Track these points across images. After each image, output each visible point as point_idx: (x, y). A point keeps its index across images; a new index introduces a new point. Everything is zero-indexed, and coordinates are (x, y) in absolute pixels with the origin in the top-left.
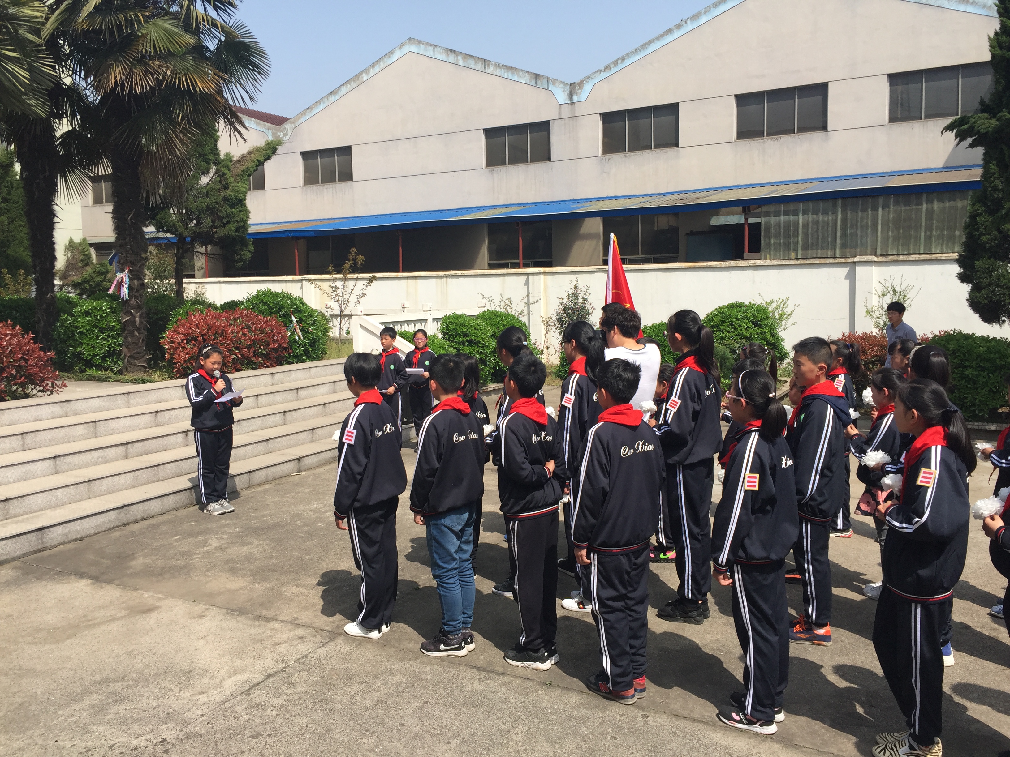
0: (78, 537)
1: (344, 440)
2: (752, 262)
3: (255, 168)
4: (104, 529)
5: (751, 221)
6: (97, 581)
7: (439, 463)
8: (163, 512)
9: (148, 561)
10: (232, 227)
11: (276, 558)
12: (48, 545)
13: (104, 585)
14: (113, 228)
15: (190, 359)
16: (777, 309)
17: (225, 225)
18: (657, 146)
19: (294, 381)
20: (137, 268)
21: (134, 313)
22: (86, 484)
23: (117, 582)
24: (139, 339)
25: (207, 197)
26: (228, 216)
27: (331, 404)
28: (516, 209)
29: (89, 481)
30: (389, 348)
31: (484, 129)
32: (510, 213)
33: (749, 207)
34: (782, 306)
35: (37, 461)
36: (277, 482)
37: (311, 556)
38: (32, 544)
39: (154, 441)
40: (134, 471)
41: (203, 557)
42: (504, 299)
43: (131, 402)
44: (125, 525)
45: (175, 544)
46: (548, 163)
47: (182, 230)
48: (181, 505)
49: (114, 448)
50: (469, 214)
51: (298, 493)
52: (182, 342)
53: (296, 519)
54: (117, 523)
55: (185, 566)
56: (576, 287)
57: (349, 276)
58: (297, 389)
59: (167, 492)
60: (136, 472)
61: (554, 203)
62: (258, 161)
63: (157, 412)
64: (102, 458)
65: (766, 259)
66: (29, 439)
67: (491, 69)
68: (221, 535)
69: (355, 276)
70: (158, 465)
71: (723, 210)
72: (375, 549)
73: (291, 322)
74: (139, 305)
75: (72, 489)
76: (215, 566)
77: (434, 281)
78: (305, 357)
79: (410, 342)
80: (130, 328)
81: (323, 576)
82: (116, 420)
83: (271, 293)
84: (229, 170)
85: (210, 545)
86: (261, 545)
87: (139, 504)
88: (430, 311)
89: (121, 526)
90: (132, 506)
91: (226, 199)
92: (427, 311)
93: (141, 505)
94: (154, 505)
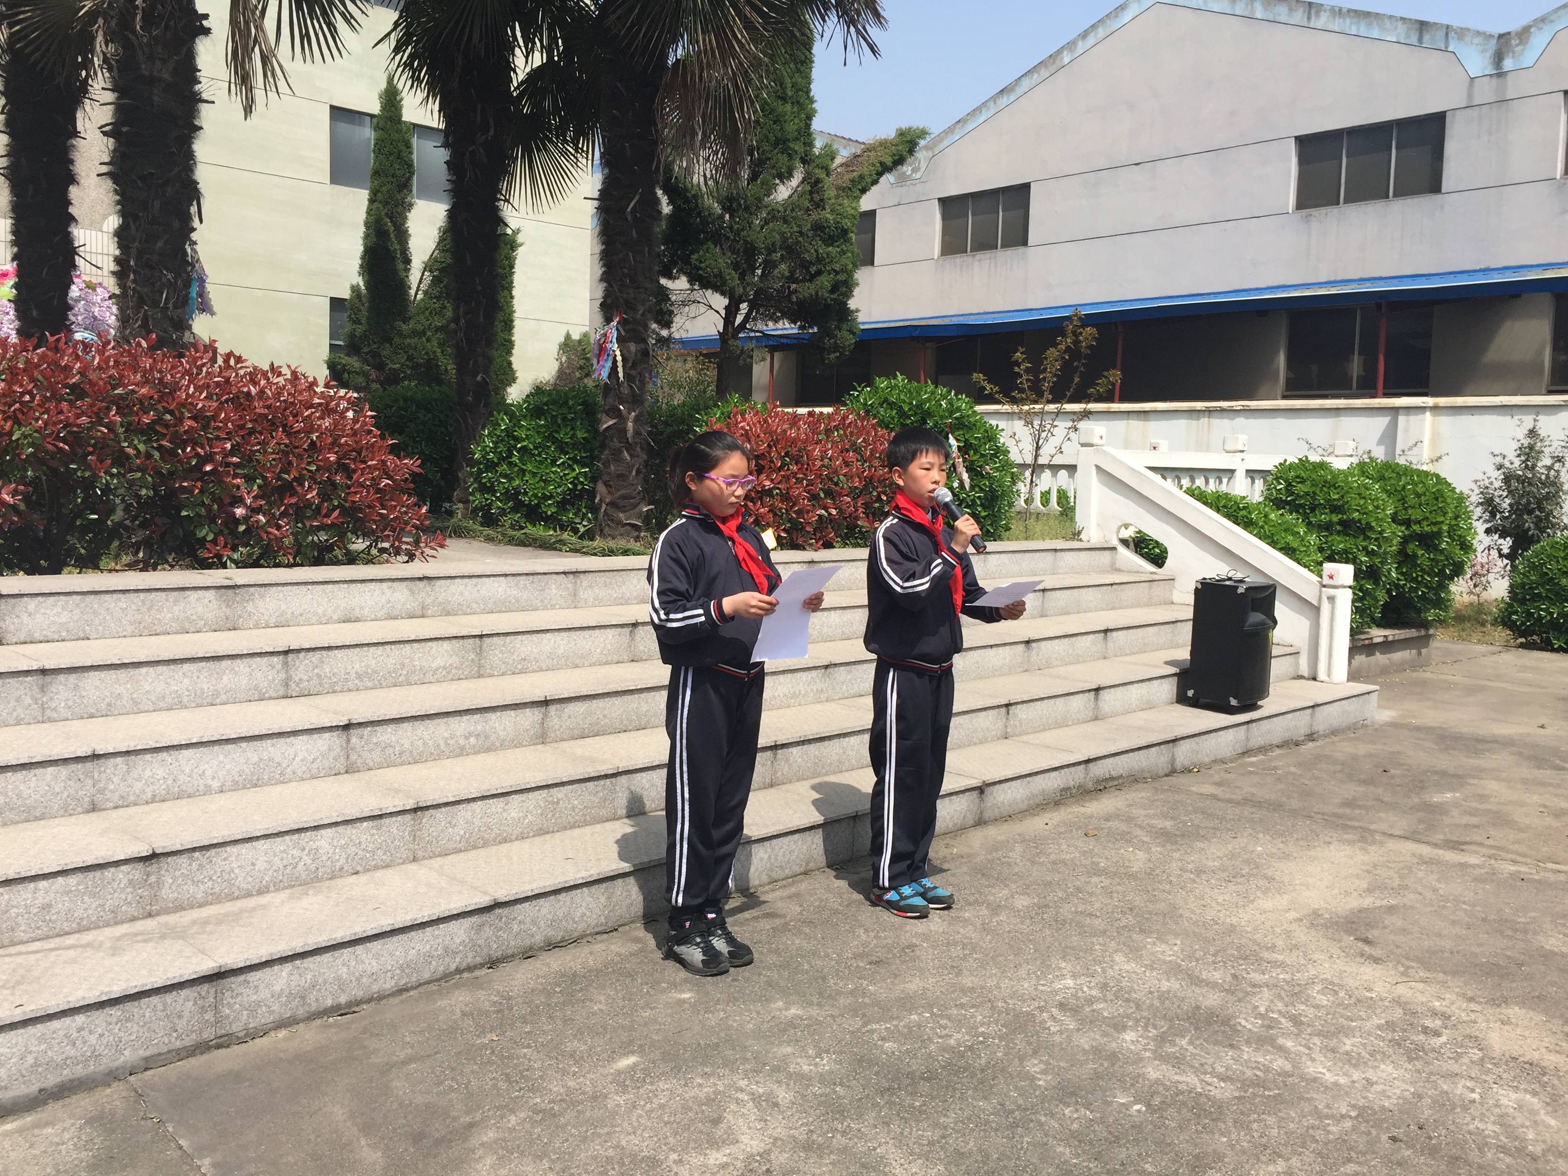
0: (343, 999)
3: (875, 177)
4: (426, 976)
10: (825, 281)
12: (236, 1028)
17: (812, 278)
21: (625, 412)
22: (408, 817)
24: (630, 468)
25: (785, 221)
26: (819, 260)
27: (1044, 643)
29: (415, 810)
31: (1296, 138)
35: (295, 733)
38: (181, 1024)
43: (582, 594)
44: (493, 964)
46: (1433, 198)
49: (512, 713)
53: (1019, 1042)
54: (471, 960)
56: (1533, 434)
62: (881, 163)
66: (302, 667)
67: (1322, 21)
68: (769, 1085)
74: (636, 396)
75: (363, 833)
77: (1182, 420)
80: (616, 443)
82: (535, 637)
84: (828, 175)
87: (542, 901)
88: (1242, 451)
89: (482, 965)
90: (519, 906)
91: (818, 227)
92: (1227, 452)
93: (547, 904)
94: (584, 904)
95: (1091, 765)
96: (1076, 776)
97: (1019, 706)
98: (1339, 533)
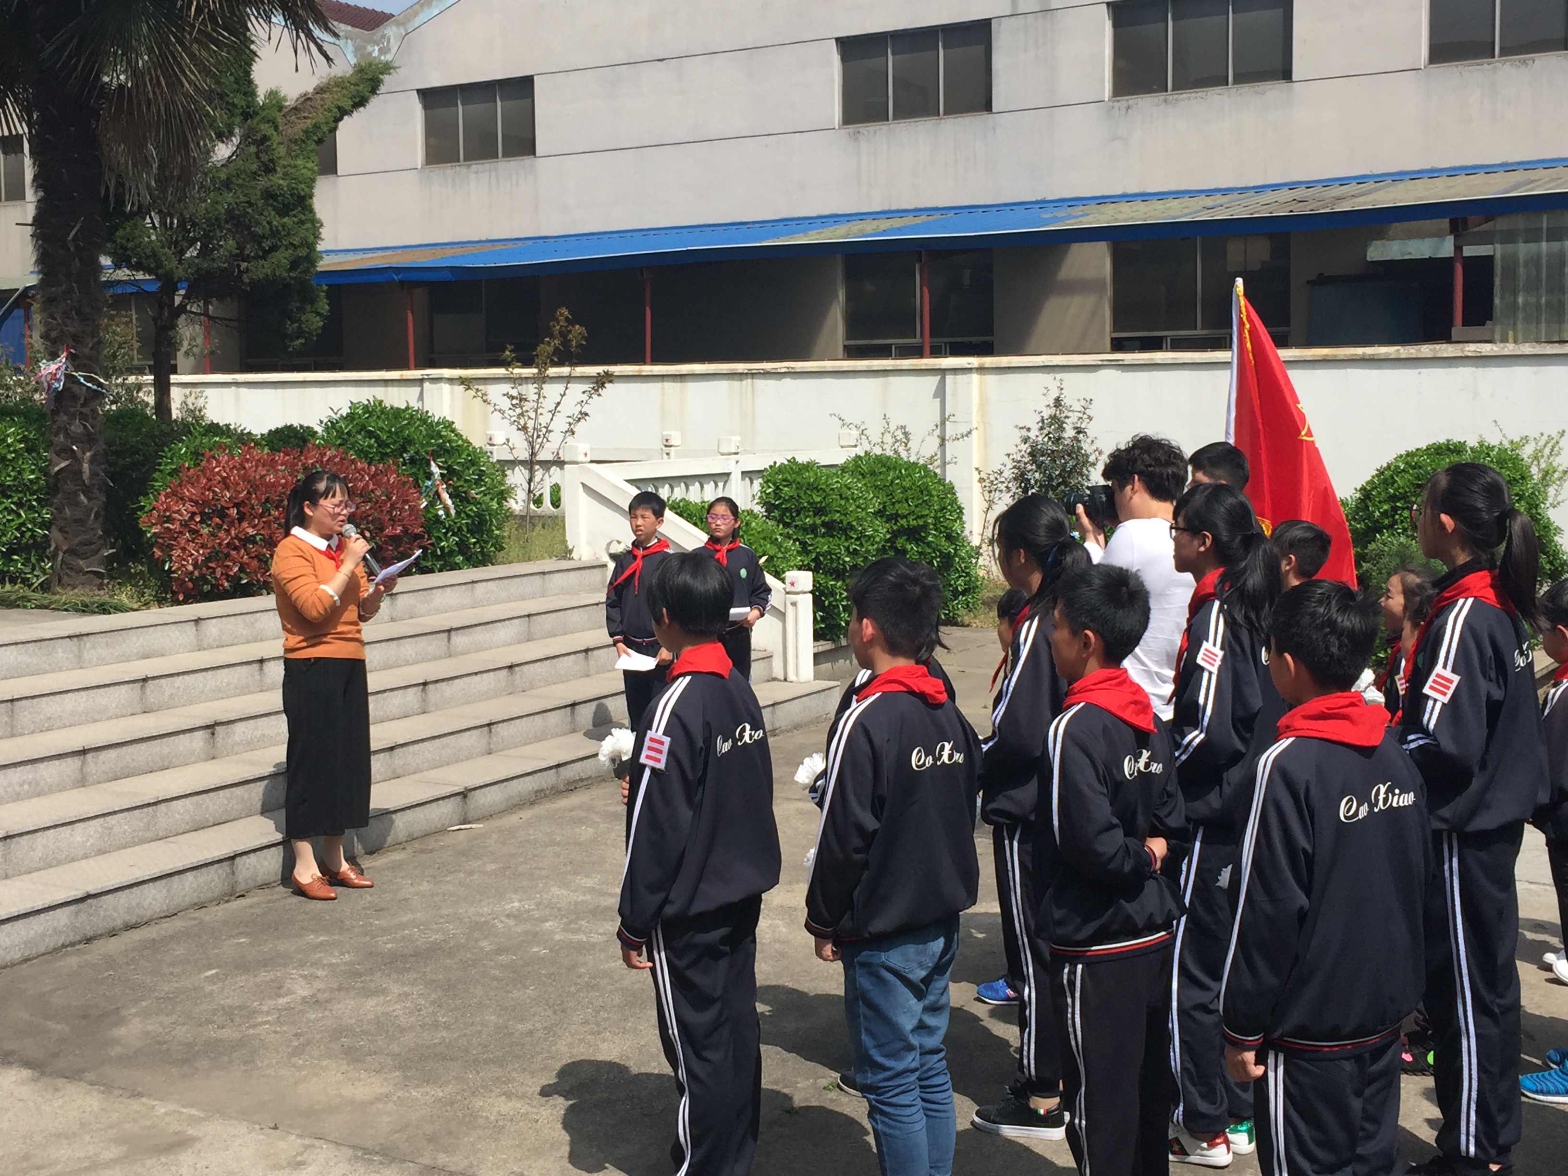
1: (643, 760)
2: (1471, 349)
4: (42, 950)
5: (1469, 251)
6: (43, 1074)
7: (877, 818)
8: (172, 911)
9: (153, 1027)
10: (282, 257)
11: (447, 1027)
13: (61, 1082)
14: (34, 259)
15: (208, 559)
16: (1536, 458)
17: (265, 255)
18: (1242, 78)
19: (439, 611)
20: (87, 351)
21: (79, 454)
23: (90, 1076)
24: (89, 511)
25: (229, 189)
26: (274, 233)
28: (909, 220)
30: (649, 539)
31: (837, 40)
32: (899, 230)
33: (1465, 221)
34: (1547, 451)
36: (416, 845)
37: (529, 1026)
39: (143, 746)
40: (104, 815)
41: (278, 1021)
42: (892, 428)
43: (86, 656)
44: (89, 940)
45: (209, 988)
46: (985, 117)
47: (171, 264)
48: (209, 895)
49: (57, 762)
50: (805, 232)
51: (471, 873)
52: (192, 518)
53: (476, 934)
54: (72, 938)
55: (241, 1043)
56: (1058, 402)
57: (552, 371)
58: (449, 631)
59: (180, 865)
60: (109, 818)
61: (999, 207)
63: (145, 680)
64: (30, 784)
65: (1504, 340)
68: (311, 970)
69: (565, 370)
70: (155, 804)
71: (1397, 227)
72: (709, 1015)
73: (429, 476)
74: (89, 434)
76: (309, 1042)
77: (723, 385)
78: (460, 559)
79: (695, 524)
80: (70, 486)
81: (565, 1072)
82: (58, 697)
83: (383, 410)
84: (276, 128)
85: (290, 992)
86: (407, 995)
87: (120, 893)
88: (737, 453)
89: (80, 942)
90: (103, 898)
91: (269, 195)
92: (723, 454)
93: (124, 896)
94: (151, 896)
95: (561, 769)
96: (548, 779)
97: (500, 725)
98: (823, 536)
